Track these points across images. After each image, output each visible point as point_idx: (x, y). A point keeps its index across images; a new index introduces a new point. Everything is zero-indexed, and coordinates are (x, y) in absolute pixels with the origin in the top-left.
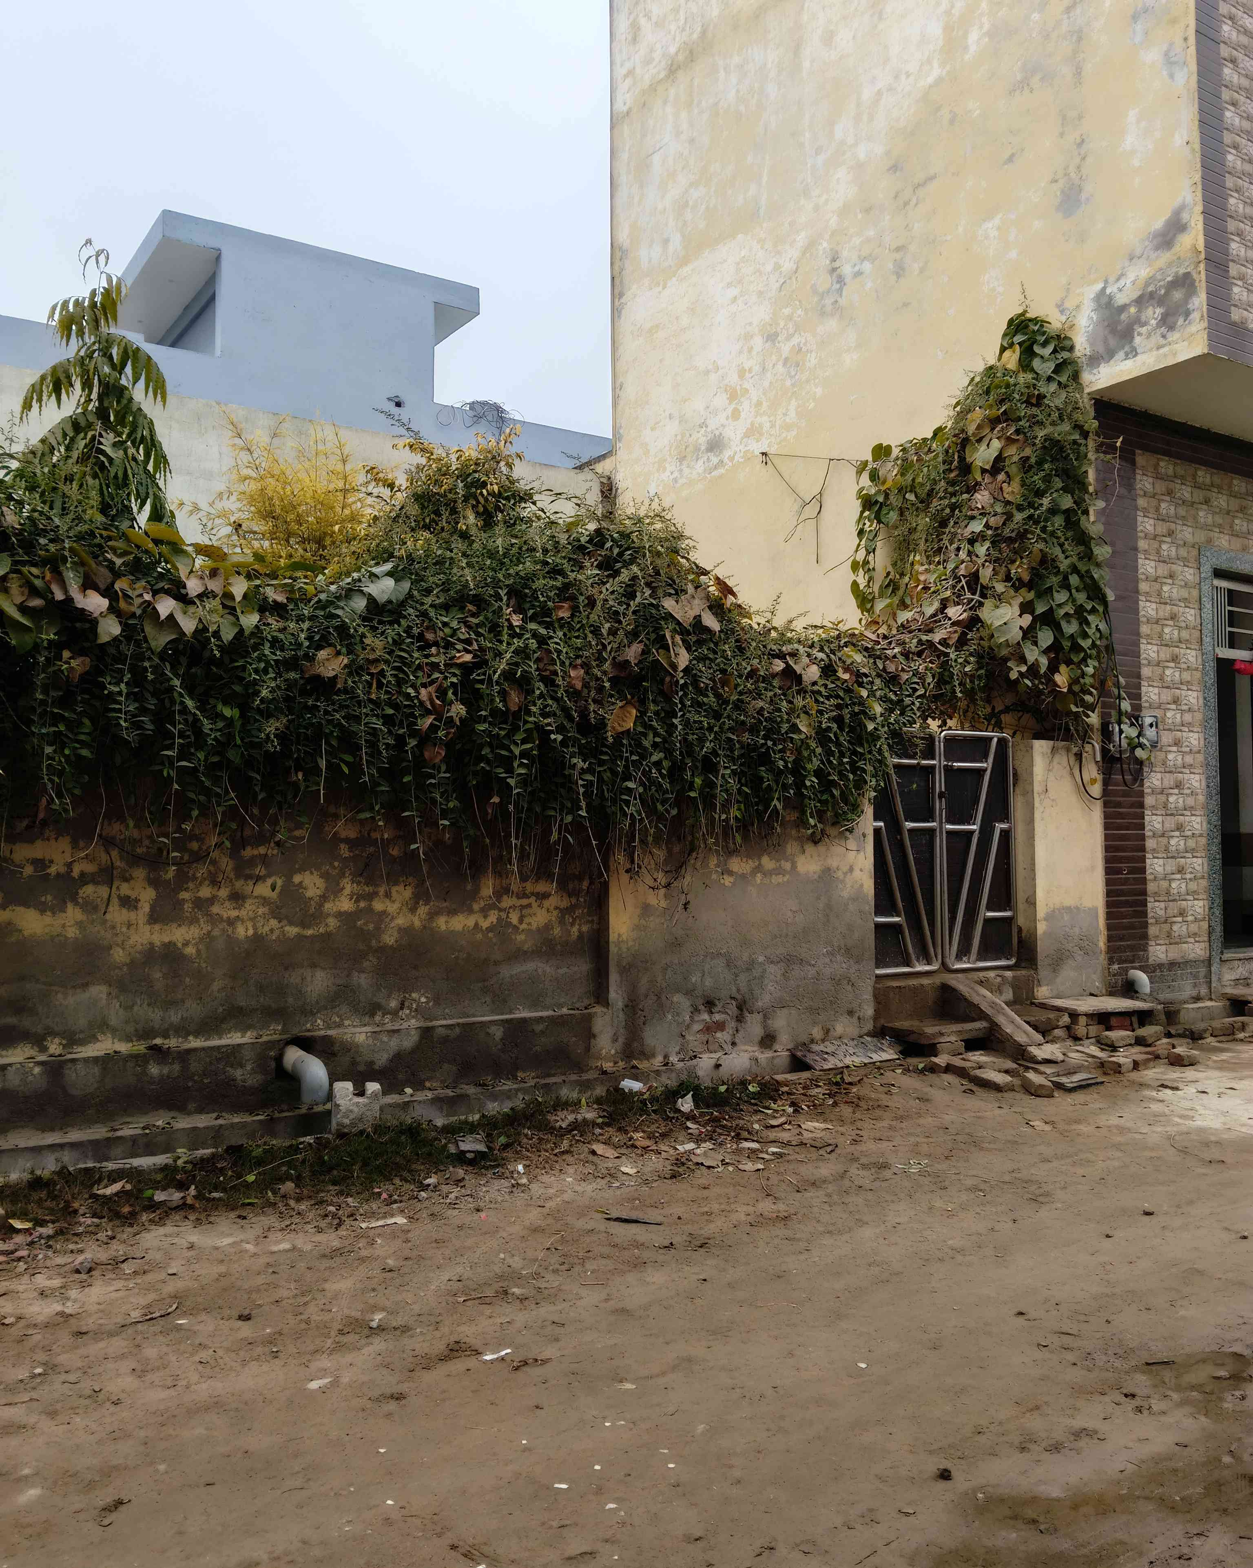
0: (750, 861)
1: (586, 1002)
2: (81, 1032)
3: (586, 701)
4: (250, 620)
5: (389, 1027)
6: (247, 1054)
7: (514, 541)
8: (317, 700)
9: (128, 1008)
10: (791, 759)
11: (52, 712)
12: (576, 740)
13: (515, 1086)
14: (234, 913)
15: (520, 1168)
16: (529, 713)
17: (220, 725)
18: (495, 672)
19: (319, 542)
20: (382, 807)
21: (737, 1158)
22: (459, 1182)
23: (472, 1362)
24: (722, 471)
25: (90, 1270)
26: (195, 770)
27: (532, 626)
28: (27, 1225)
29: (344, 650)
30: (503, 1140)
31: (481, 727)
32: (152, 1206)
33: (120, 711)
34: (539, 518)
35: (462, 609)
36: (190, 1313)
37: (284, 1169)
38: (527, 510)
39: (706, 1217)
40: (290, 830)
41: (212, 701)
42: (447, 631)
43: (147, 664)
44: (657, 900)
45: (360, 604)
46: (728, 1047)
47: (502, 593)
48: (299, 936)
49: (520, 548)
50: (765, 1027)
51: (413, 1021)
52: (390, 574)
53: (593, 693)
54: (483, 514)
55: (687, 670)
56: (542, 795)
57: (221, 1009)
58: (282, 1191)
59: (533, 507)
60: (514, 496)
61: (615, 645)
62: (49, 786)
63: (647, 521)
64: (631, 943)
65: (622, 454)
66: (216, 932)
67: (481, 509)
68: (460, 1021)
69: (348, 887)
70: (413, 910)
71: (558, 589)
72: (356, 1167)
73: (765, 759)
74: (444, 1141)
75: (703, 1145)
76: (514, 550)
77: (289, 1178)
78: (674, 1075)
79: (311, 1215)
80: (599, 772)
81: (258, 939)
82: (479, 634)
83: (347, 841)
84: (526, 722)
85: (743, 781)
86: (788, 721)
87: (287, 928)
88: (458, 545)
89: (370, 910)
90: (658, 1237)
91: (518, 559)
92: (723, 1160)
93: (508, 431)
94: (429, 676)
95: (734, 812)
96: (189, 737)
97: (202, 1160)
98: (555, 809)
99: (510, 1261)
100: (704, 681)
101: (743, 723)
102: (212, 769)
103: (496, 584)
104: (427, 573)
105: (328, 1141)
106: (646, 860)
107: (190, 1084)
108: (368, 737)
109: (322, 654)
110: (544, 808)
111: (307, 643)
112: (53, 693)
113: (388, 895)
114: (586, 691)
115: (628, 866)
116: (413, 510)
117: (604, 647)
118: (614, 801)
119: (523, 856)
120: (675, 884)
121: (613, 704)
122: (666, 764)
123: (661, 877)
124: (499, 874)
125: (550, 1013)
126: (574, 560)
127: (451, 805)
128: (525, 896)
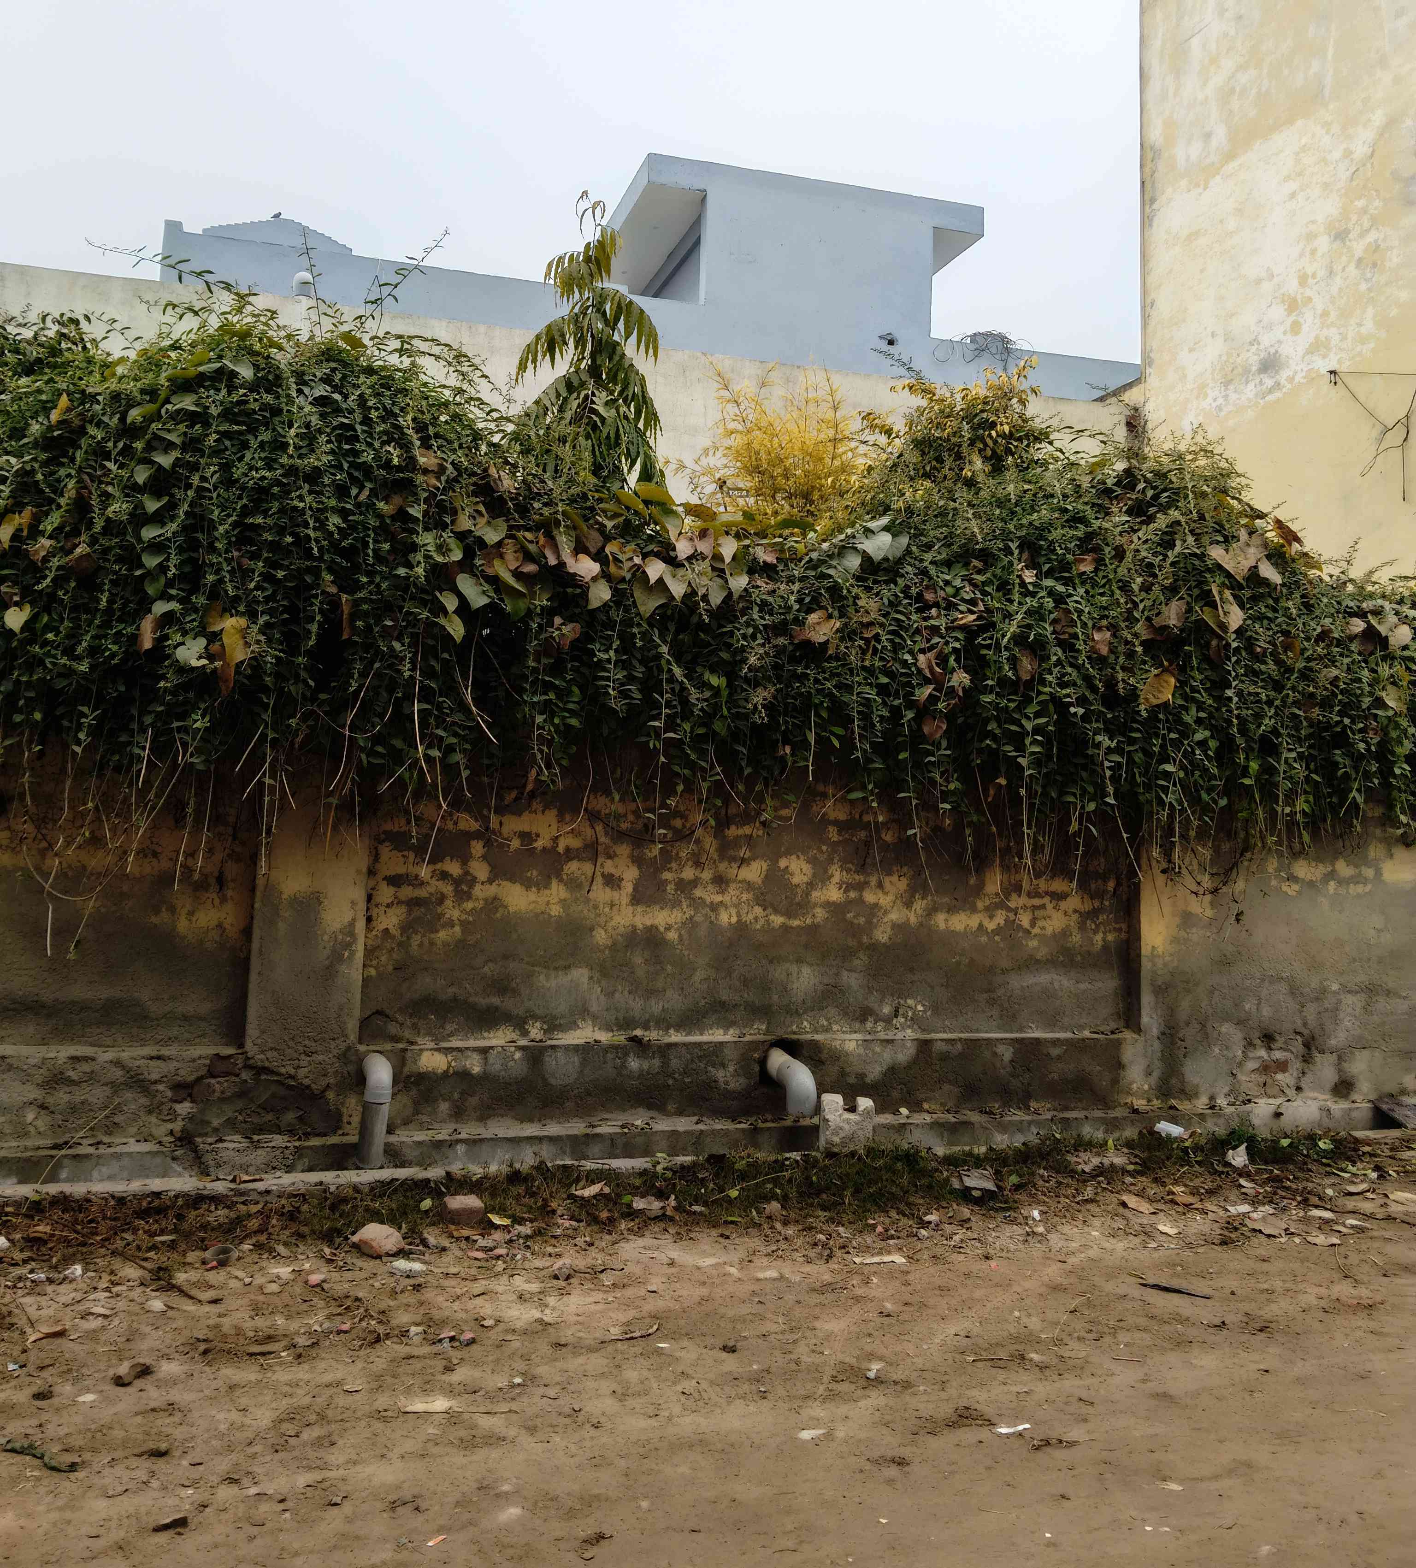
0: (1321, 866)
1: (1113, 1025)
2: (563, 1017)
3: (1113, 669)
4: (739, 582)
5: (882, 1036)
6: (729, 1053)
7: (1026, 487)
8: (806, 668)
9: (610, 994)
10: (1374, 741)
11: (543, 680)
12: (1100, 715)
13: (1028, 1118)
14: (718, 898)
15: (1036, 1214)
16: (1043, 682)
17: (707, 694)
18: (1003, 636)
19: (807, 496)
20: (875, 787)
21: (1305, 1228)
22: (964, 1222)
23: (984, 1434)
24: (1278, 394)
25: (568, 1277)
26: (681, 741)
27: (1048, 582)
28: (506, 1222)
29: (836, 613)
30: (1014, 1179)
31: (987, 698)
32: (631, 1214)
33: (608, 679)
34: (1056, 460)
35: (966, 565)
36: (672, 1336)
37: (769, 1186)
38: (1043, 451)
39: (1266, 1295)
40: (776, 809)
41: (699, 669)
42: (950, 590)
43: (635, 630)
44: (1201, 907)
45: (853, 562)
46: (1291, 1092)
47: (1013, 546)
48: (785, 928)
49: (1035, 495)
50: (1340, 1071)
51: (909, 1031)
52: (886, 529)
53: (1122, 659)
54: (991, 458)
55: (1239, 632)
56: (1058, 778)
57: (703, 1002)
58: (767, 1211)
59: (1050, 448)
60: (1027, 436)
61: (1148, 603)
62: (539, 756)
63: (1189, 457)
64: (1167, 958)
65: (1153, 380)
66: (698, 918)
67: (989, 453)
68: (963, 1036)
69: (837, 874)
70: (908, 905)
71: (1079, 539)
72: (848, 1193)
73: (1341, 740)
74: (945, 1174)
75: (1261, 1208)
76: (1028, 496)
77: (774, 1197)
78: (1221, 1121)
79: (799, 1242)
80: (1129, 752)
81: (741, 927)
82: (985, 593)
83: (836, 823)
84: (1039, 693)
85: (1312, 766)
86: (1371, 694)
87: (772, 917)
88: (962, 494)
89: (861, 901)
90: (1205, 1312)
91: (1032, 507)
92: (1286, 1230)
93: (1022, 363)
94: (928, 641)
95: (1301, 804)
96: (675, 707)
97: (683, 1167)
98: (1074, 795)
99: (1025, 1320)
100: (1262, 644)
101: (1312, 695)
102: (698, 741)
103: (1006, 536)
104: (928, 526)
105: (816, 1160)
106: (1187, 860)
107: (670, 1082)
108: (861, 709)
109: (813, 618)
110: (1062, 793)
111: (796, 606)
112: (544, 661)
113: (880, 886)
114: (1112, 657)
115: (1164, 865)
116: (912, 457)
117: (1136, 605)
118: (1148, 787)
119: (1037, 848)
120: (1225, 889)
121: (1147, 671)
122: (1213, 744)
123: (1206, 881)
124: (1006, 868)
125: (1068, 1035)
126: (1099, 505)
127: (952, 786)
128: (1038, 895)
